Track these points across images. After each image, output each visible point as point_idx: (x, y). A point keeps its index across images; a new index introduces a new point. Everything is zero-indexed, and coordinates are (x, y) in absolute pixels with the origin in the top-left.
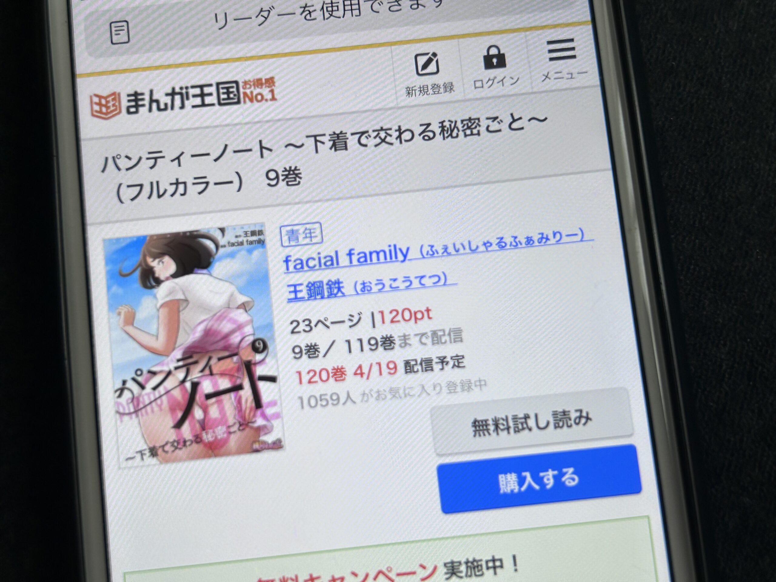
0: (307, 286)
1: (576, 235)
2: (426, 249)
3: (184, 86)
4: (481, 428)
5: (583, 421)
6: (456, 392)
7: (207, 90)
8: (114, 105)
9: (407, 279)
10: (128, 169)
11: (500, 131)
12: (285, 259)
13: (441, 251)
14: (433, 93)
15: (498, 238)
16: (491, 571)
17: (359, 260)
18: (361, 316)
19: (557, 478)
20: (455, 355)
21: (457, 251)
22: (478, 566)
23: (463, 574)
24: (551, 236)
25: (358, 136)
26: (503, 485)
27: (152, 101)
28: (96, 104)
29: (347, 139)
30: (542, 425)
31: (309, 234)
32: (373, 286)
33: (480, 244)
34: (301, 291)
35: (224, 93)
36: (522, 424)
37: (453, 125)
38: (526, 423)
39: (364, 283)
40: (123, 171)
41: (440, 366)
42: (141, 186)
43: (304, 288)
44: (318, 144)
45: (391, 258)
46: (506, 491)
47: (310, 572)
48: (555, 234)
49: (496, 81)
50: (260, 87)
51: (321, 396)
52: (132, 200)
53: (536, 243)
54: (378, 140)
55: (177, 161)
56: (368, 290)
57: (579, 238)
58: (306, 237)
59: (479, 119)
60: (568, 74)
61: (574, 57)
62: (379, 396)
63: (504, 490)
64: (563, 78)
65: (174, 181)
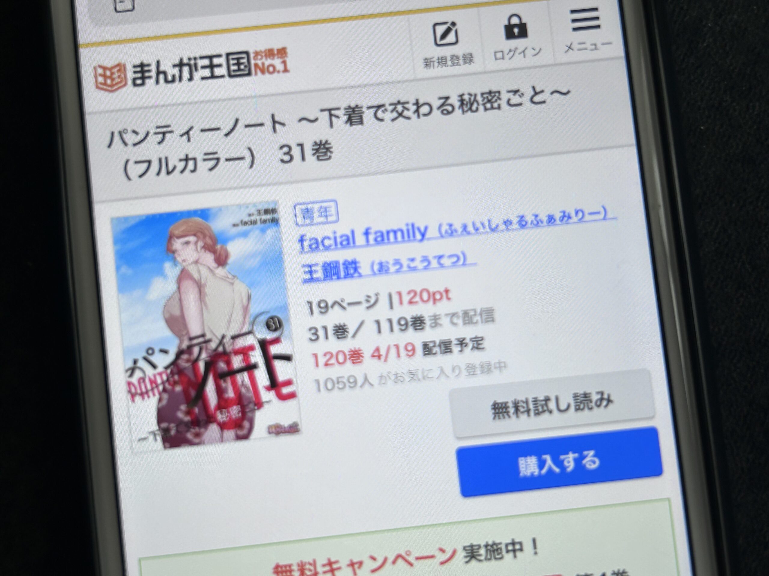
0: (323, 266)
1: (598, 213)
2: (445, 228)
3: (192, 56)
4: (501, 410)
5: (604, 403)
6: (476, 374)
7: (216, 61)
8: (119, 77)
9: (425, 259)
10: (135, 145)
11: (521, 104)
12: (300, 238)
13: (460, 230)
14: (452, 65)
15: (518, 217)
16: (511, 554)
17: (376, 240)
18: (379, 297)
19: (578, 461)
20: (474, 336)
21: (477, 229)
22: (497, 550)
23: (482, 558)
24: (573, 214)
25: (373, 110)
26: (523, 468)
27: (158, 73)
28: (101, 75)
29: (363, 113)
30: (563, 407)
31: (324, 212)
32: (390, 266)
33: (500, 222)
34: (316, 271)
35: (234, 64)
36: (543, 407)
37: (472, 98)
38: (546, 405)
39: (381, 264)
40: (130, 147)
41: (459, 348)
42: (149, 162)
43: (319, 269)
44: (333, 118)
45: (409, 237)
46: (526, 474)
47: (328, 556)
48: (577, 213)
49: (518, 51)
50: (272, 58)
51: (338, 378)
52: (141, 176)
53: (558, 222)
54: (395, 115)
55: (185, 137)
56: (386, 271)
57: (602, 216)
58: (321, 216)
59: (499, 92)
60: (592, 45)
61: (598, 27)
62: (397, 379)
63: (524, 474)
64: (586, 49)
65: (183, 157)
